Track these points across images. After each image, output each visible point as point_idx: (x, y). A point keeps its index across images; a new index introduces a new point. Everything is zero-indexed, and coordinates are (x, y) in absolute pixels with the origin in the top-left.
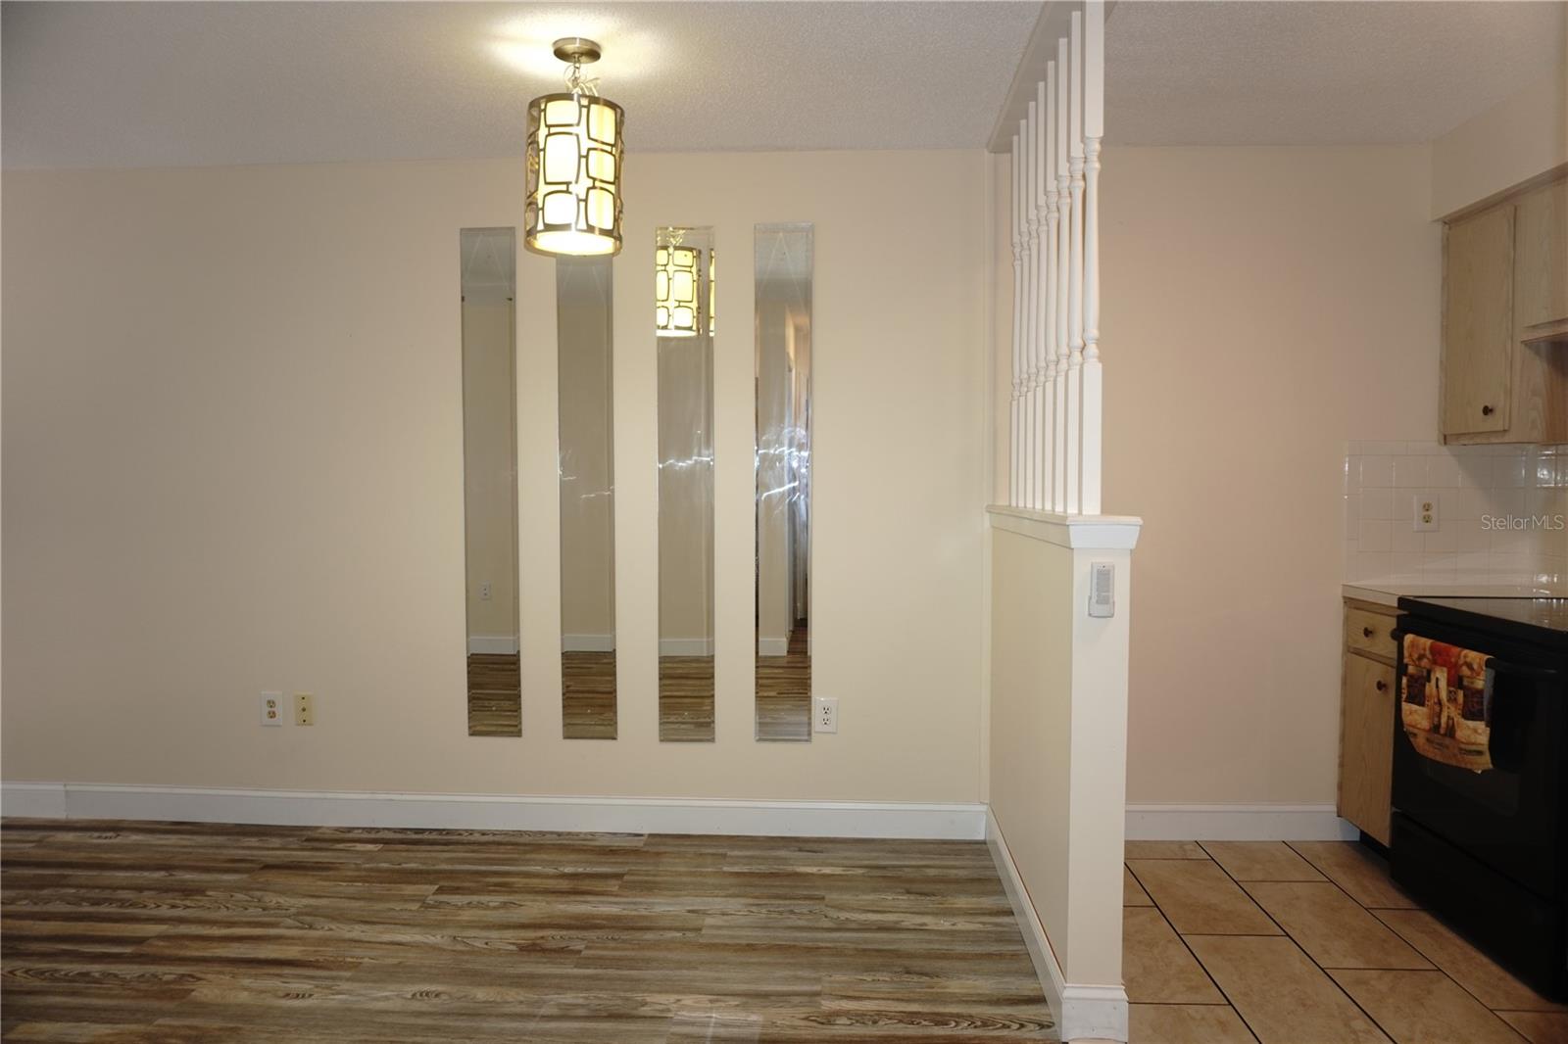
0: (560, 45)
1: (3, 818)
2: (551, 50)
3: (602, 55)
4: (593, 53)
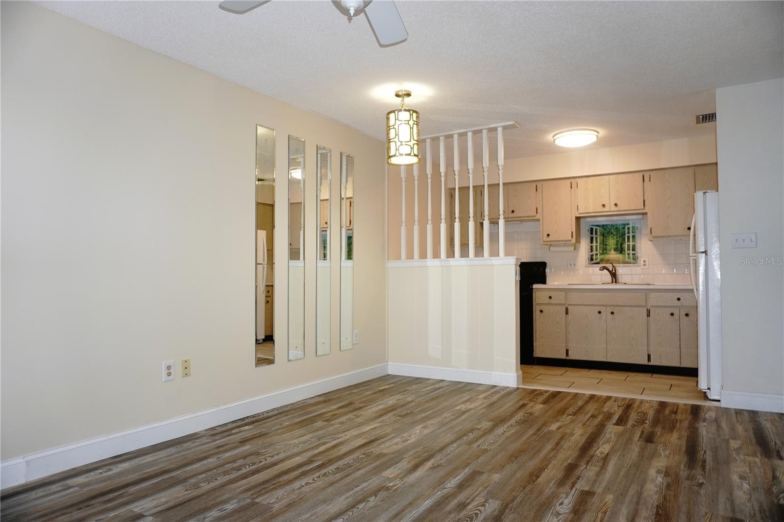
0: (398, 92)
1: (2, 490)
3: (412, 95)
4: (409, 95)
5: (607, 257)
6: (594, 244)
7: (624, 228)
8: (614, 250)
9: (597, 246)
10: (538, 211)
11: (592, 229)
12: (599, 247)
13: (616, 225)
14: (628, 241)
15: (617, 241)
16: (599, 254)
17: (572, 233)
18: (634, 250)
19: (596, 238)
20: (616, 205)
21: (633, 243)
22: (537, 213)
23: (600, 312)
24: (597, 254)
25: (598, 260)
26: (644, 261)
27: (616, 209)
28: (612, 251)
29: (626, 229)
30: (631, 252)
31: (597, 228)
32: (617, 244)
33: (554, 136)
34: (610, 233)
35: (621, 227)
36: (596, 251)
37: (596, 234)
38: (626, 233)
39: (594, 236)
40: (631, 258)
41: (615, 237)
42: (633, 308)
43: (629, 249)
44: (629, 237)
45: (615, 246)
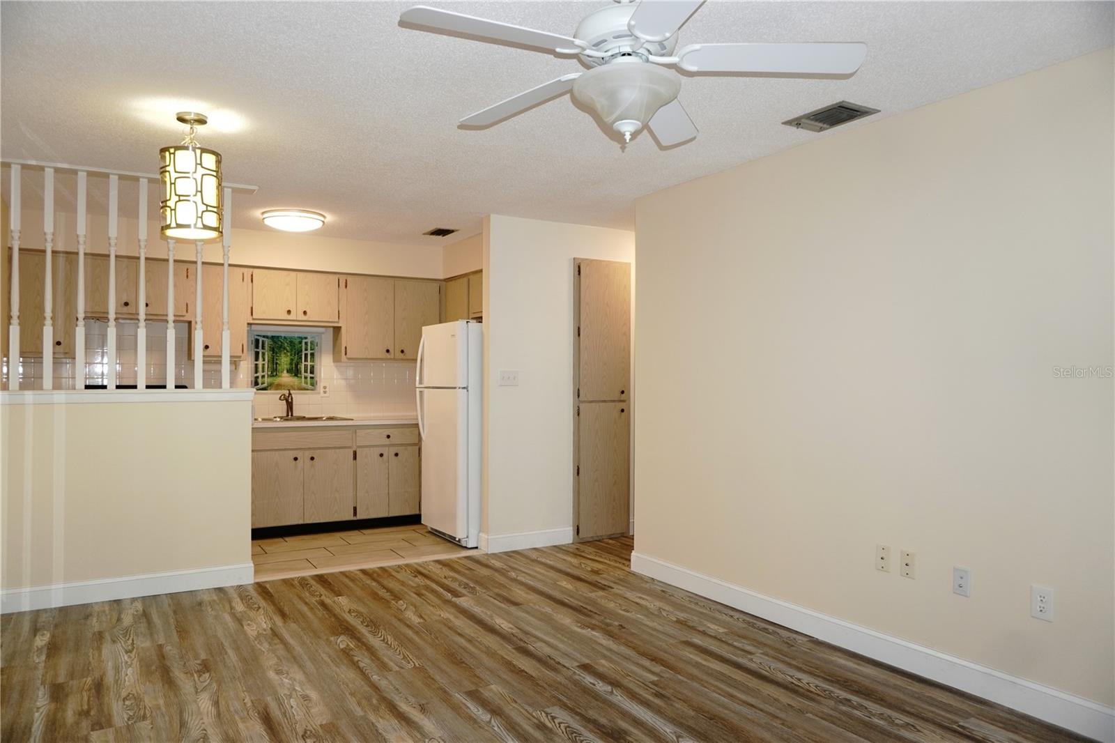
0: (180, 115)
2: (176, 117)
3: (208, 121)
5: (277, 380)
6: (260, 362)
7: (300, 343)
8: (288, 372)
9: (263, 364)
10: (189, 308)
11: (257, 341)
12: (266, 366)
13: (291, 338)
14: (306, 360)
15: (292, 360)
16: (266, 376)
17: (243, 346)
18: (312, 372)
19: (263, 354)
20: (305, 313)
21: (312, 363)
22: (187, 311)
23: (296, 459)
24: (263, 377)
25: (265, 385)
26: (325, 388)
27: (304, 318)
28: (285, 374)
29: (303, 344)
30: (309, 375)
31: (264, 339)
32: (291, 364)
33: (263, 213)
34: (281, 347)
35: (297, 341)
36: (263, 372)
37: (263, 348)
38: (303, 350)
39: (260, 350)
40: (309, 384)
41: (289, 354)
42: (338, 450)
43: (306, 371)
44: (306, 355)
45: (288, 367)
